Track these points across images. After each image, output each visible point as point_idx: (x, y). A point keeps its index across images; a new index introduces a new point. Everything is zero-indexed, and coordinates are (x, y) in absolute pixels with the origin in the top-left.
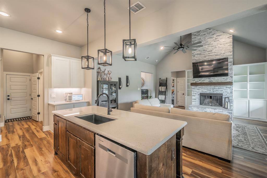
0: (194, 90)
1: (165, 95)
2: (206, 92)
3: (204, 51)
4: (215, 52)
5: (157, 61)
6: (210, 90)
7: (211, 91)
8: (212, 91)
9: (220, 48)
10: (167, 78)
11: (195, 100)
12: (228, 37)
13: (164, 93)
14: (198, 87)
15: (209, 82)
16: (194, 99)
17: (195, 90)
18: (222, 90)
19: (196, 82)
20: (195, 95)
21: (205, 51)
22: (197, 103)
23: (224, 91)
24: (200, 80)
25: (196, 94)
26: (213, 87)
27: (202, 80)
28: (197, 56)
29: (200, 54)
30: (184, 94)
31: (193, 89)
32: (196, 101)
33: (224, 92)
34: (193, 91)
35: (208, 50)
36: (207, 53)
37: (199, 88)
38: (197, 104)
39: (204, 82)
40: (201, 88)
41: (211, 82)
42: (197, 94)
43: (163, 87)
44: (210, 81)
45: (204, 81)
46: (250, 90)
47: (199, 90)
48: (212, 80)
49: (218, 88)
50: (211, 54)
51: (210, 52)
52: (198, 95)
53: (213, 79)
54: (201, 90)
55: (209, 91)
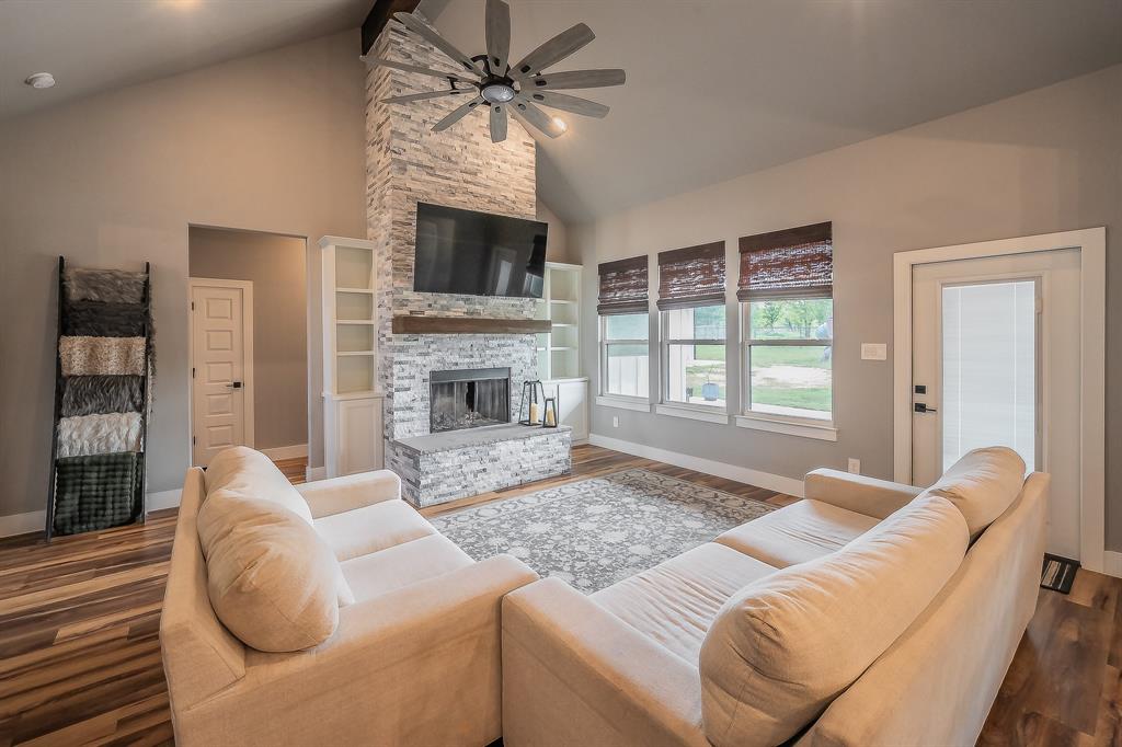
0: (402, 357)
1: (140, 408)
2: (457, 364)
3: (448, 165)
4: (487, 187)
5: (46, 80)
6: (470, 353)
7: (472, 360)
8: (477, 360)
9: (503, 177)
10: (148, 264)
11: (408, 414)
12: (524, 143)
13: (125, 395)
14: (423, 339)
15: (466, 316)
16: (402, 409)
17: (410, 359)
18: (510, 355)
19: (411, 312)
20: (406, 383)
21: (451, 162)
22: (417, 425)
23: (514, 355)
24: (430, 305)
25: (414, 377)
26: (479, 339)
27: (442, 302)
28: (414, 175)
29: (430, 170)
30: (237, 385)
31: (399, 351)
32: (414, 415)
33: (514, 362)
34: (400, 363)
35: (462, 166)
36: (459, 176)
37: (428, 345)
38: (417, 435)
39: (447, 313)
40: (433, 346)
41: (476, 317)
42: (417, 375)
43: (113, 341)
44: (472, 313)
45: (448, 310)
46: (554, 349)
47: (427, 354)
48: (477, 307)
49: (495, 343)
50: (472, 188)
51: (468, 178)
52: (424, 380)
53: (480, 304)
54: (433, 358)
55: (467, 360)
